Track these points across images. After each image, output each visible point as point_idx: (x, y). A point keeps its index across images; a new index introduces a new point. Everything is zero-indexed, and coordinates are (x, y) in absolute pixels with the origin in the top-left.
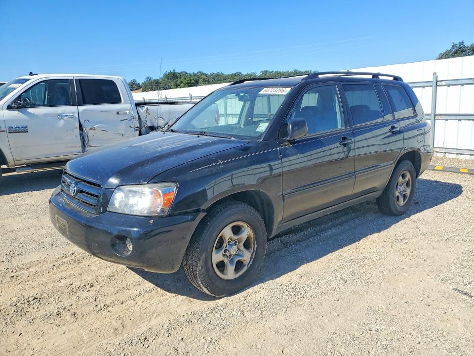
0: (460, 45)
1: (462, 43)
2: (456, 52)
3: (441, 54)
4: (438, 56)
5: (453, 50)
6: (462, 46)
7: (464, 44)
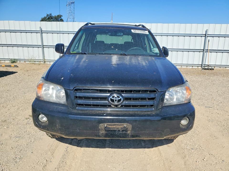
0: (50, 15)
1: (51, 14)
2: (49, 18)
3: (42, 18)
4: (41, 19)
5: (48, 17)
6: (51, 16)
7: (52, 15)
